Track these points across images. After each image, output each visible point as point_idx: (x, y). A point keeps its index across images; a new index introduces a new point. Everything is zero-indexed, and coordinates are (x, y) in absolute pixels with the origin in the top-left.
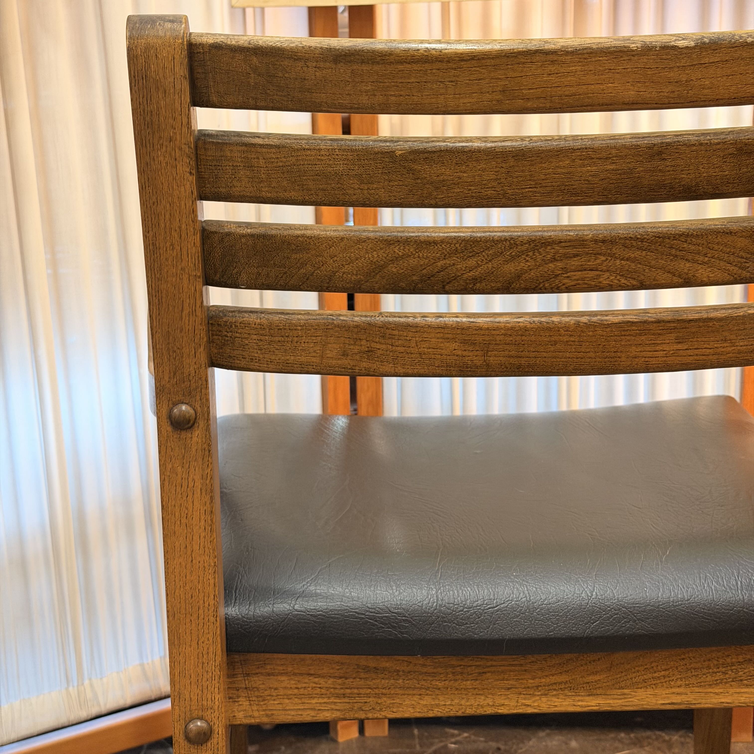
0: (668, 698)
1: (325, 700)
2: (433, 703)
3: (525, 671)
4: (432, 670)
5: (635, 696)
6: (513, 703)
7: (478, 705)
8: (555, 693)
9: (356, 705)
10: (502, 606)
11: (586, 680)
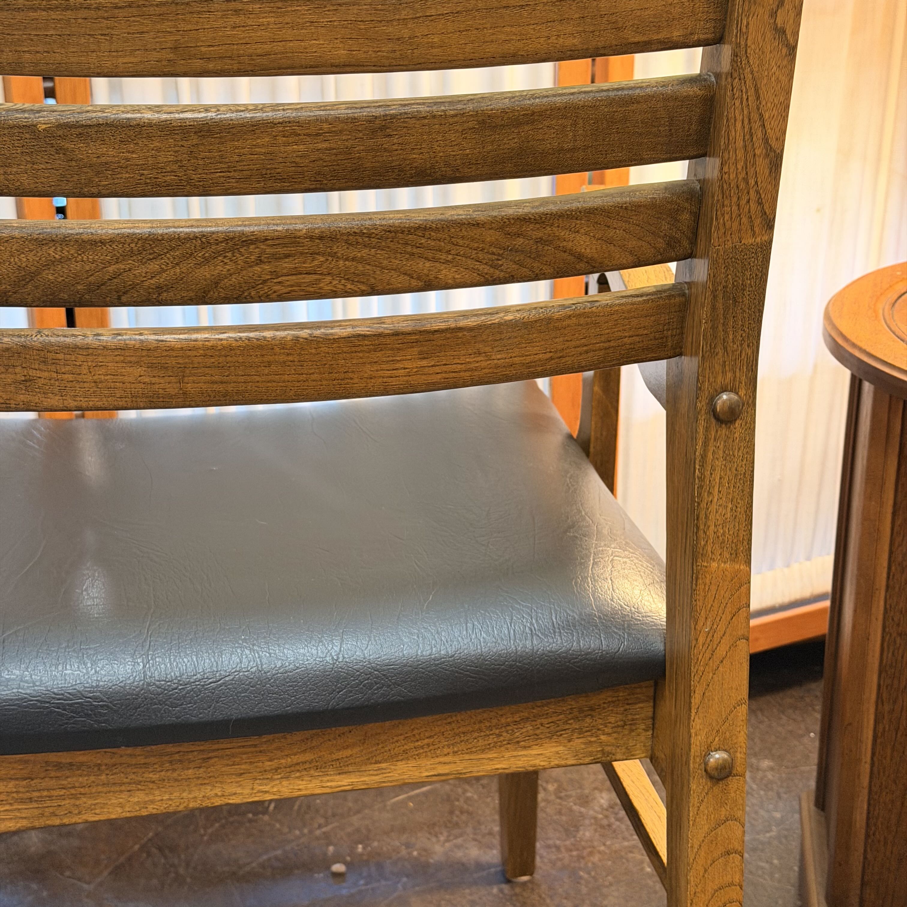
0: (434, 769)
1: (7, 807)
2: (147, 799)
3: (261, 752)
4: (143, 761)
5: (395, 770)
6: (247, 791)
7: (204, 797)
8: (298, 774)
9: (47, 810)
10: (227, 679)
11: (334, 757)
